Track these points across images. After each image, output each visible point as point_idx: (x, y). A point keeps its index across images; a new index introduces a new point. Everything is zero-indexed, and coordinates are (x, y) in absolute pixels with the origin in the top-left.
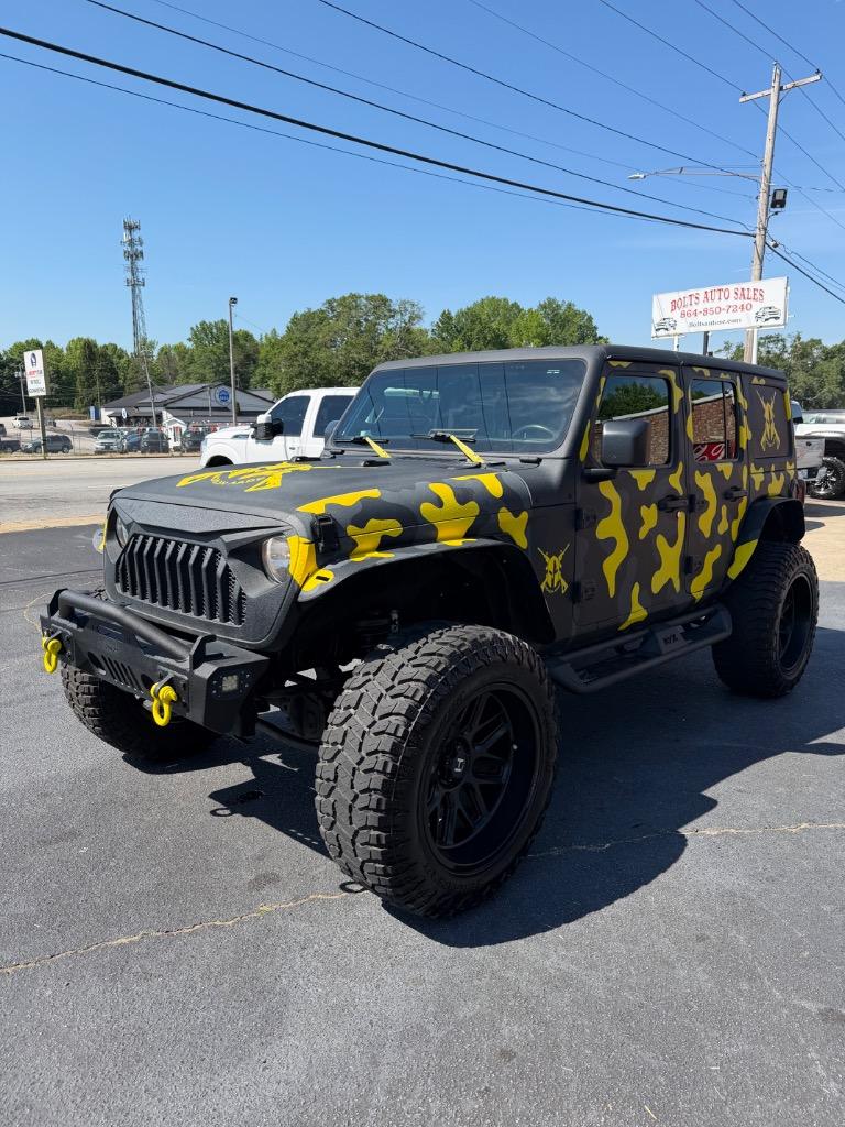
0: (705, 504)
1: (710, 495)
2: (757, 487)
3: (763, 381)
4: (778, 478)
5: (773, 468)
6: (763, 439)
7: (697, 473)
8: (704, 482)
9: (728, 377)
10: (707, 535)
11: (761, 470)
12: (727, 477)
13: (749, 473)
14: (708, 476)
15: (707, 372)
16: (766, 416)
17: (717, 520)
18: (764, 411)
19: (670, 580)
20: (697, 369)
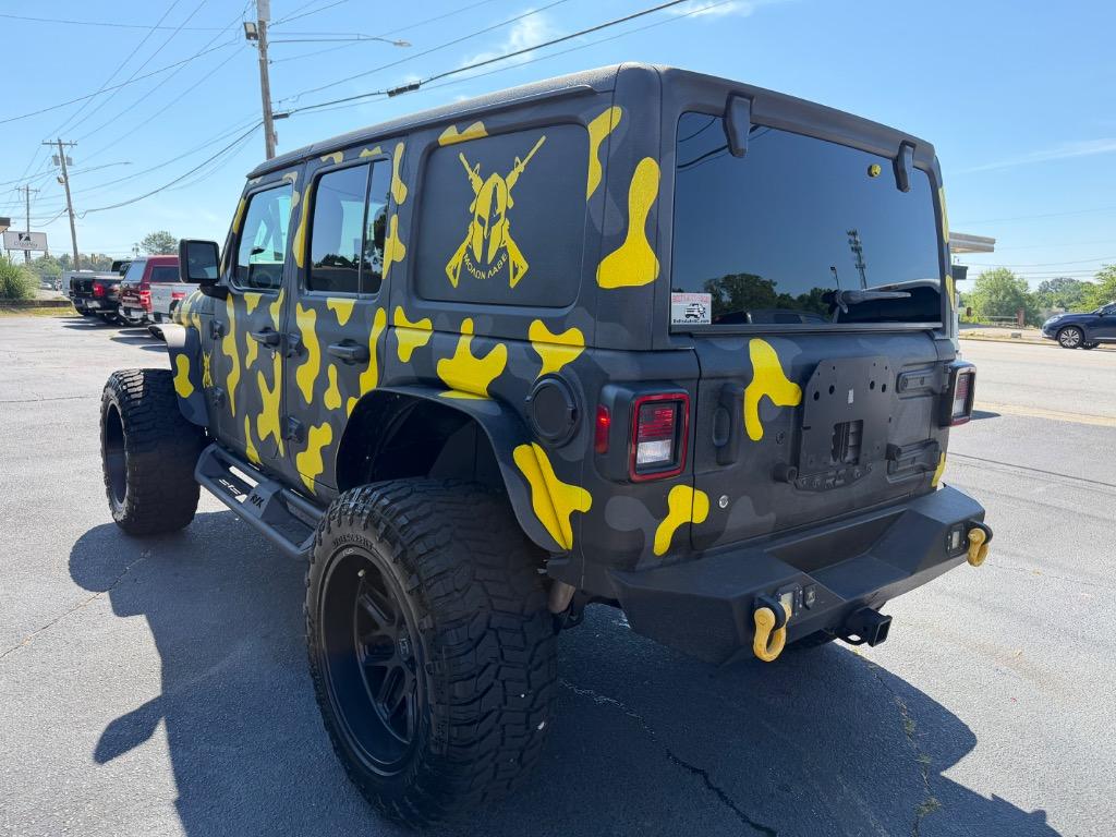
0: (301, 352)
1: (311, 343)
2: (404, 355)
3: (477, 129)
4: (479, 353)
5: (467, 326)
6: (456, 261)
7: (299, 306)
8: (306, 321)
9: (377, 151)
10: (309, 399)
11: (426, 323)
12: (343, 322)
13: (390, 326)
14: (312, 312)
15: (338, 158)
16: (481, 207)
17: (321, 384)
18: (472, 196)
19: (272, 432)
20: (324, 159)
